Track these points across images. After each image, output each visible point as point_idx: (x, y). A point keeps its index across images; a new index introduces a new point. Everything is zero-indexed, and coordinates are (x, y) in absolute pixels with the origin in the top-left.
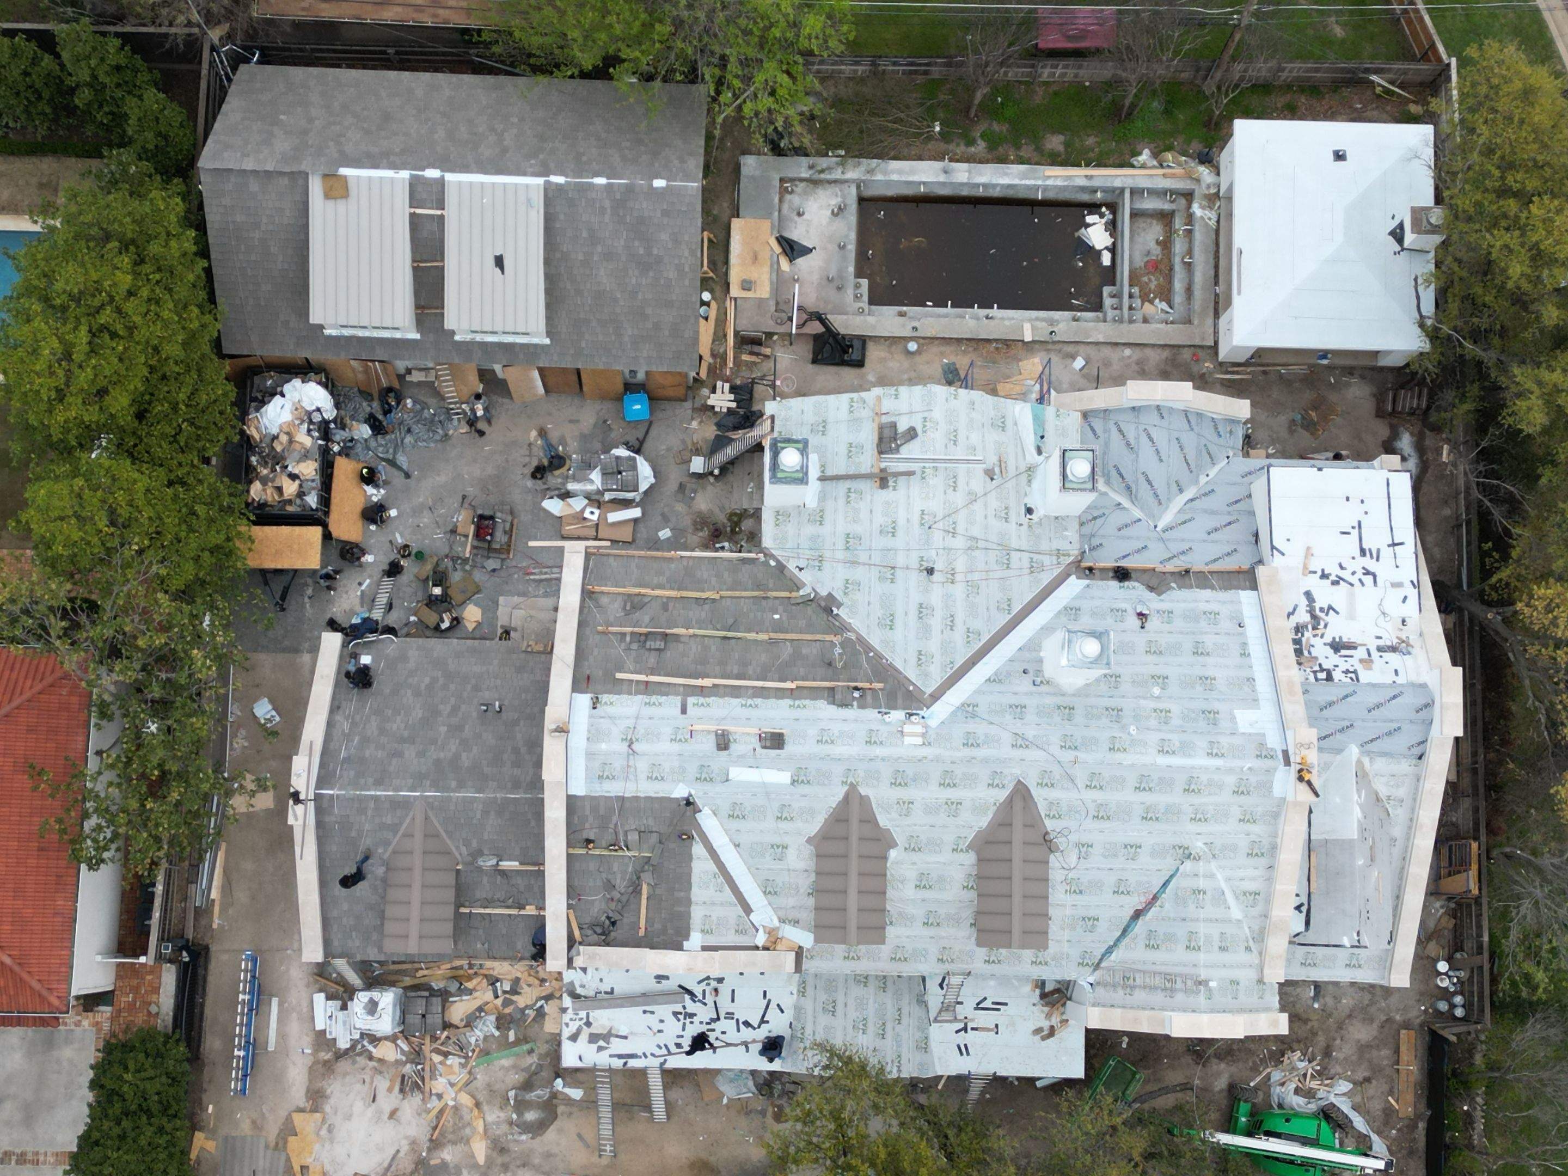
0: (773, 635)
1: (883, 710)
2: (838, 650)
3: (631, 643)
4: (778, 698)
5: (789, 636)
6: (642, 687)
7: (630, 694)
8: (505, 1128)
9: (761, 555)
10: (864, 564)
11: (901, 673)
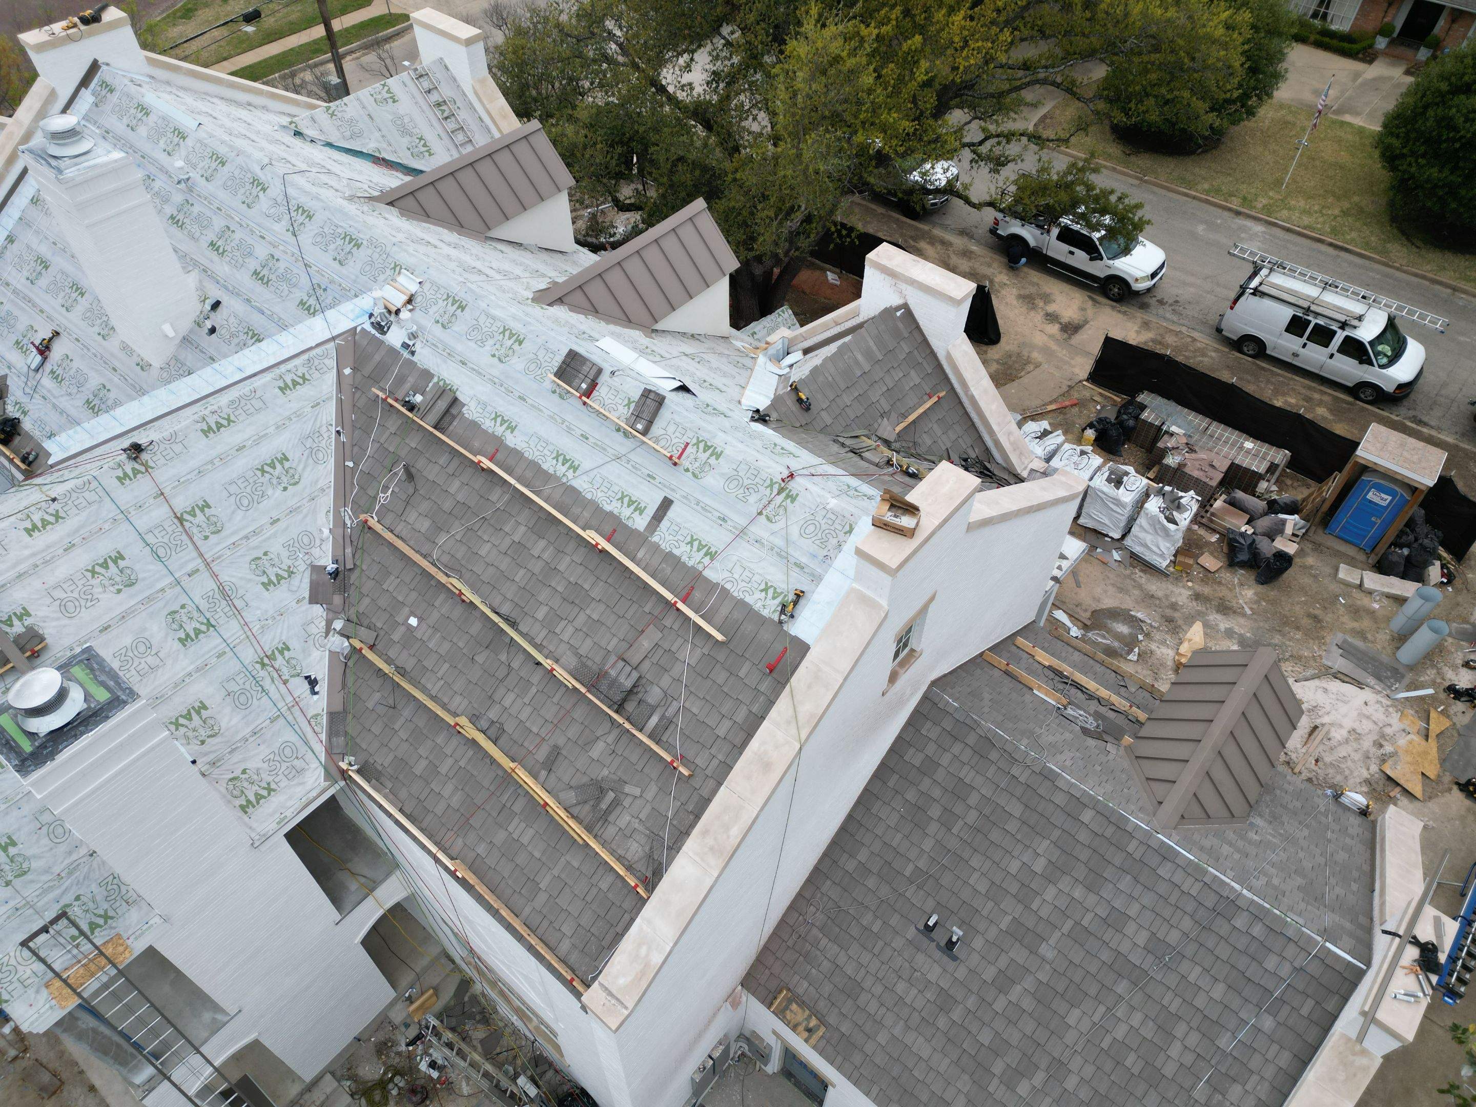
0: (443, 579)
1: (406, 354)
2: (383, 498)
3: (653, 709)
4: (517, 454)
5: (425, 564)
6: (697, 595)
7: (725, 592)
8: (1157, 636)
9: (344, 766)
10: (215, 576)
11: (340, 402)
